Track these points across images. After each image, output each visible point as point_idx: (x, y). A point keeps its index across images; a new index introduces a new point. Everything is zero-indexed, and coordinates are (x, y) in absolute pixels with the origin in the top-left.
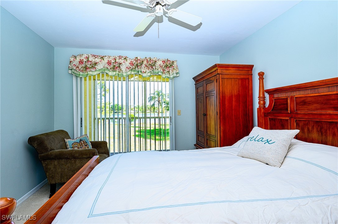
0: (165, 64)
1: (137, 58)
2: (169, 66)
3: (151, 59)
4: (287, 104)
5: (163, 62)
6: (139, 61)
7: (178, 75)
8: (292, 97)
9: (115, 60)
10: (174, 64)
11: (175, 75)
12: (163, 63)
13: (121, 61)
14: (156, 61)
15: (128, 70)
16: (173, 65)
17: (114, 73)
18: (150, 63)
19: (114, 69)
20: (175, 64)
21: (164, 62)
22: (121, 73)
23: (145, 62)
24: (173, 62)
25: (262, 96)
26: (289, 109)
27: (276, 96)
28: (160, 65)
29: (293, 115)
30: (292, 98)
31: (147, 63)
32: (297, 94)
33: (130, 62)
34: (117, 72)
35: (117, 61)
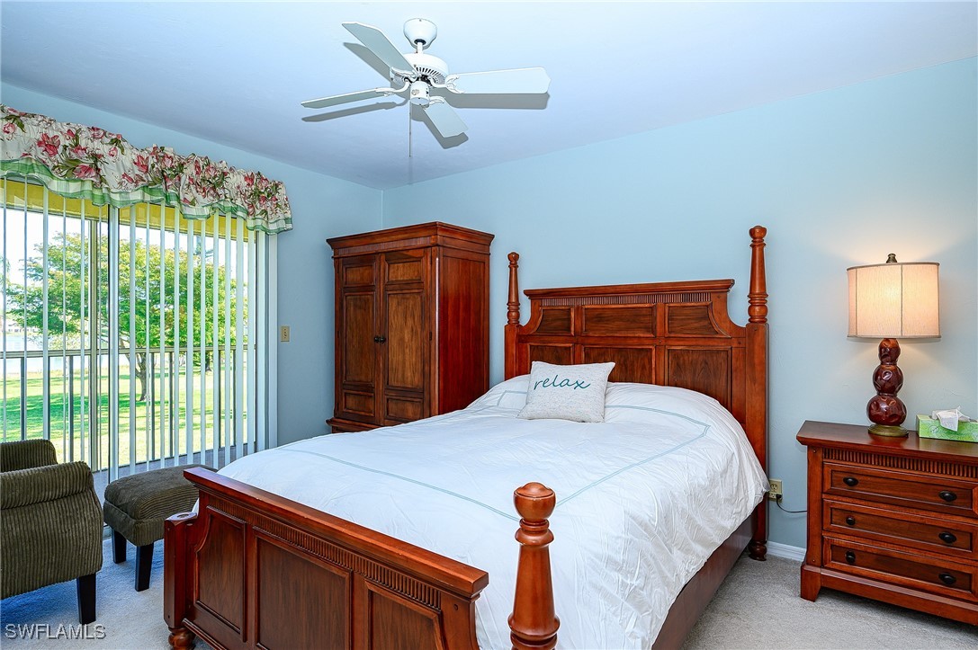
0: (253, 187)
1: (162, 148)
2: (266, 195)
3: (208, 164)
4: (569, 319)
5: (246, 178)
6: (168, 163)
7: (290, 226)
8: (578, 307)
9: (76, 137)
10: (279, 191)
11: (282, 224)
12: (249, 185)
13: (100, 146)
14: (224, 174)
15: (131, 186)
16: (277, 195)
17: (74, 187)
18: (207, 176)
19: (72, 169)
20: (282, 191)
21: (249, 179)
22: (104, 191)
23: (190, 170)
24: (277, 186)
25: (514, 301)
26: (573, 329)
27: (546, 303)
28: (238, 187)
29: (579, 338)
30: (578, 309)
31: (197, 173)
32: (588, 304)
33: (134, 157)
34: (88, 186)
35: (83, 143)
